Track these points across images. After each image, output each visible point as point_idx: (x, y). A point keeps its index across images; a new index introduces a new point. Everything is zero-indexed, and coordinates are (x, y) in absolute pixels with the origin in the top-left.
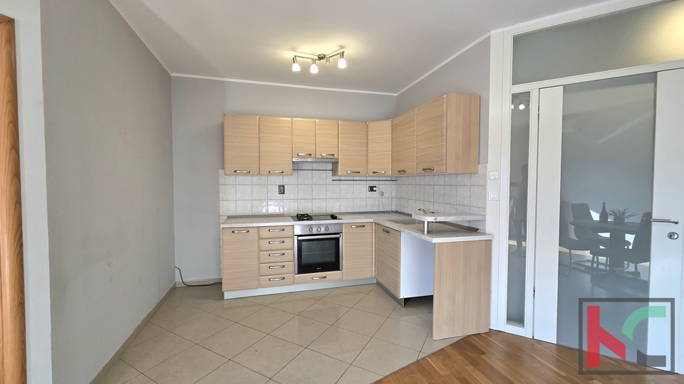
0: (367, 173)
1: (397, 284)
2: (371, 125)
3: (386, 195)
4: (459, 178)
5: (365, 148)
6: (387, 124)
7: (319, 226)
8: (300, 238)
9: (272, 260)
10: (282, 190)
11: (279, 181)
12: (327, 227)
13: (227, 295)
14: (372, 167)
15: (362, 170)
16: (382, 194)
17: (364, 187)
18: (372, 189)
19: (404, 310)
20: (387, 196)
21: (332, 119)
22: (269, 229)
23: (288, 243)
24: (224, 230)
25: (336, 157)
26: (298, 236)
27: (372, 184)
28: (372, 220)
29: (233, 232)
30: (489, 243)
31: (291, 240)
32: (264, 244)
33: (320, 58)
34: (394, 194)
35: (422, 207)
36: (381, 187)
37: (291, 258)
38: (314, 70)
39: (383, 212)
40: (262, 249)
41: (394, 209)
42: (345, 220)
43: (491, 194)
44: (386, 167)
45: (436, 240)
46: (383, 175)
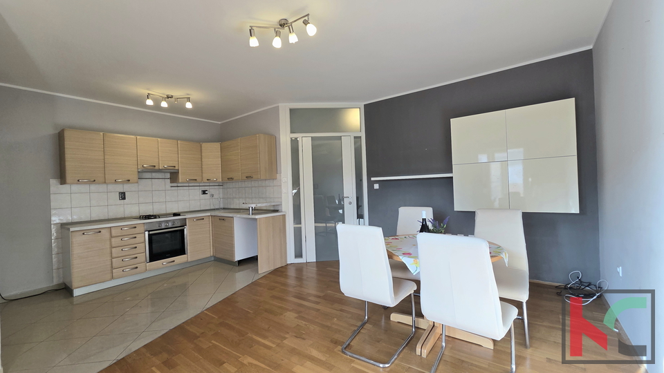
0: (202, 180)
1: (232, 253)
2: (204, 145)
3: (215, 196)
4: (267, 182)
5: (200, 162)
6: (217, 146)
7: (167, 221)
8: (151, 233)
9: (125, 254)
10: (123, 196)
11: (120, 188)
12: (173, 221)
13: (77, 292)
14: (206, 176)
15: (199, 178)
16: (213, 196)
17: (198, 191)
18: (204, 192)
19: (237, 268)
20: (215, 198)
21: (173, 139)
22: (121, 228)
23: (140, 238)
24: (74, 234)
25: (176, 168)
26: (149, 231)
27: (204, 188)
28: (209, 214)
29: (83, 234)
30: (284, 216)
31: (143, 235)
32: (115, 241)
33: (168, 97)
34: (221, 196)
35: (244, 202)
36: (211, 190)
37: (143, 250)
38: (164, 104)
39: (214, 209)
40: (114, 245)
41: (222, 206)
42: (188, 216)
43: (284, 190)
44: (217, 175)
45: (257, 217)
46: (215, 182)
